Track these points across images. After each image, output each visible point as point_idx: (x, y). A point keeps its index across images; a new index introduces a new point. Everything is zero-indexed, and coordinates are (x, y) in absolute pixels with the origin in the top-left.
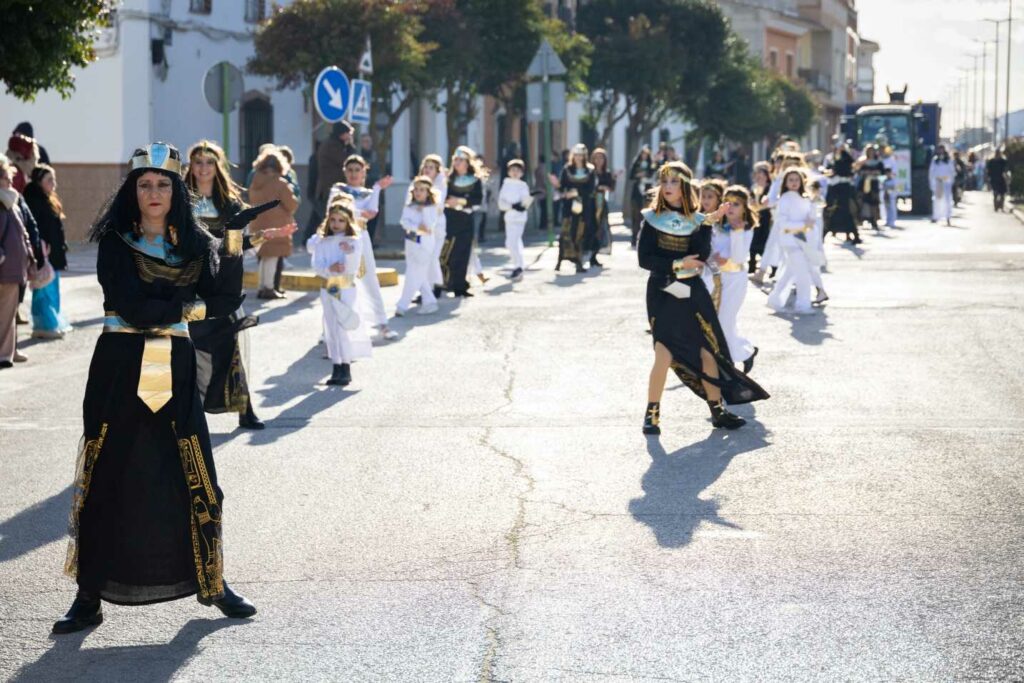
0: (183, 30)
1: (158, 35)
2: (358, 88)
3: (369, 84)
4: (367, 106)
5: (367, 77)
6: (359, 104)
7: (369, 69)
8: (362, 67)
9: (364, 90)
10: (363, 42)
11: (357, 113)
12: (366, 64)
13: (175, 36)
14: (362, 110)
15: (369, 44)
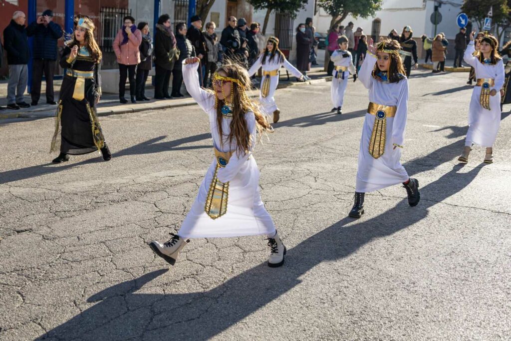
0: (445, 4)
1: (437, 4)
2: (487, 20)
3: (491, 19)
4: (489, 25)
5: (490, 17)
6: (487, 24)
7: (491, 15)
8: (489, 14)
9: (489, 21)
10: (490, 8)
11: (486, 27)
12: (490, 13)
13: (442, 5)
14: (488, 26)
15: (491, 9)
